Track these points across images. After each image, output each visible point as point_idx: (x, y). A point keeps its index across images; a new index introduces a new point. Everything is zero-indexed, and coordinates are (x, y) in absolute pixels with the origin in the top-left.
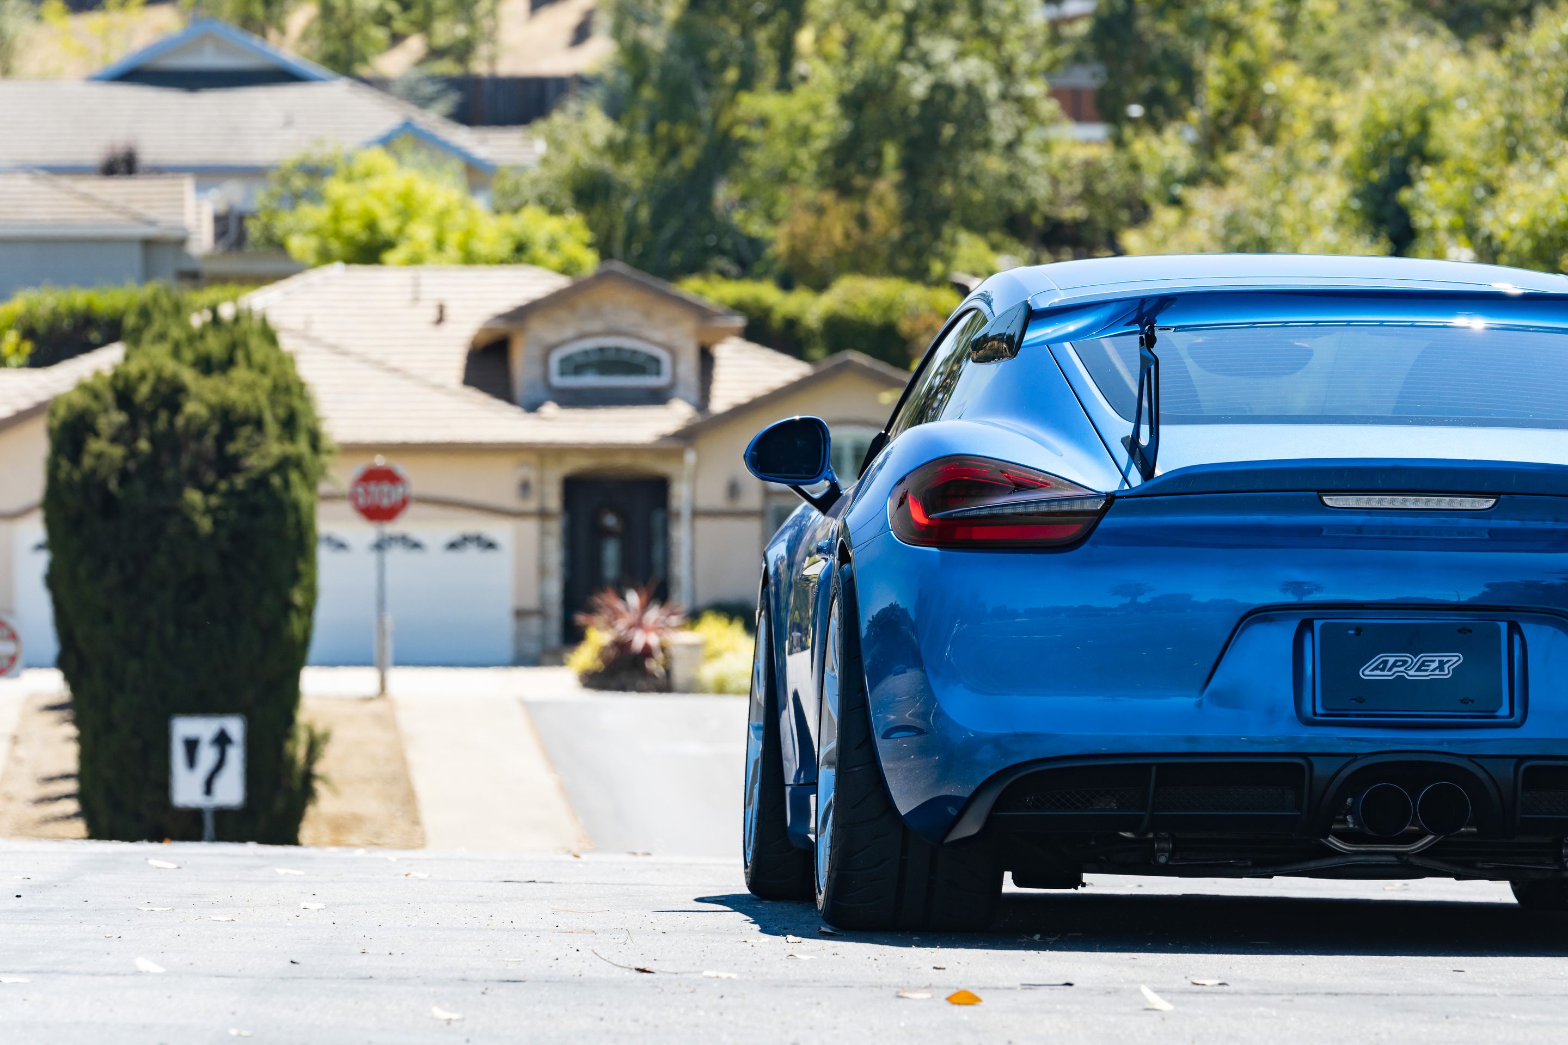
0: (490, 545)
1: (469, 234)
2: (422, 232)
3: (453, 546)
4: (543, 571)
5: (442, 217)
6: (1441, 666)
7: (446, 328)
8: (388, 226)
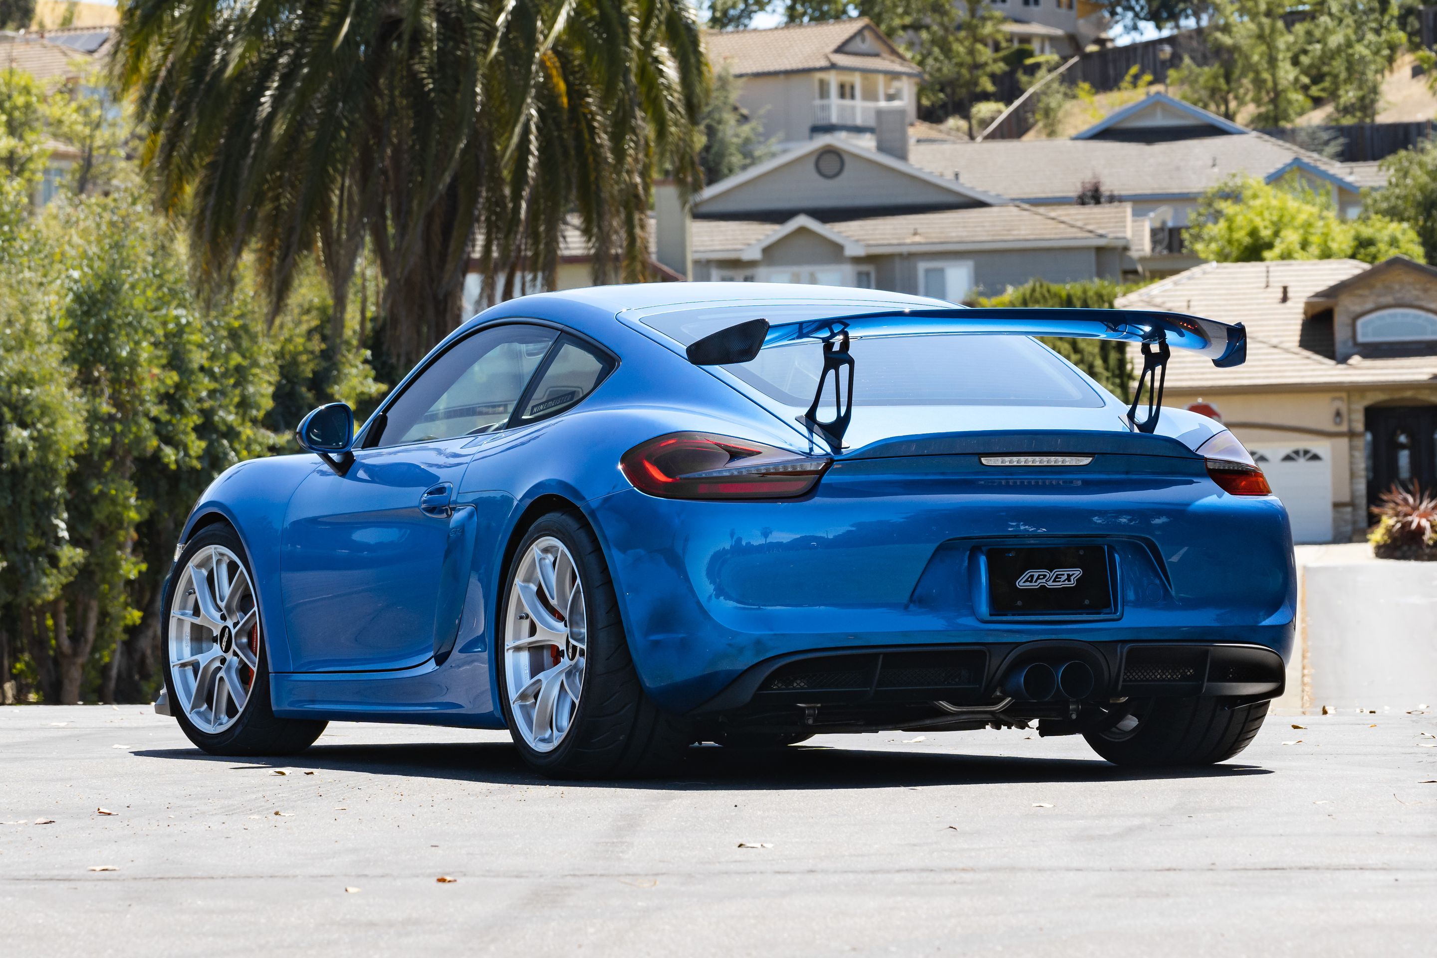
0: (1315, 457)
1: (1326, 236)
2: (1291, 237)
3: (1288, 458)
4: (1353, 475)
5: (1307, 226)
6: (1069, 579)
7: (1289, 304)
8: (1266, 233)
